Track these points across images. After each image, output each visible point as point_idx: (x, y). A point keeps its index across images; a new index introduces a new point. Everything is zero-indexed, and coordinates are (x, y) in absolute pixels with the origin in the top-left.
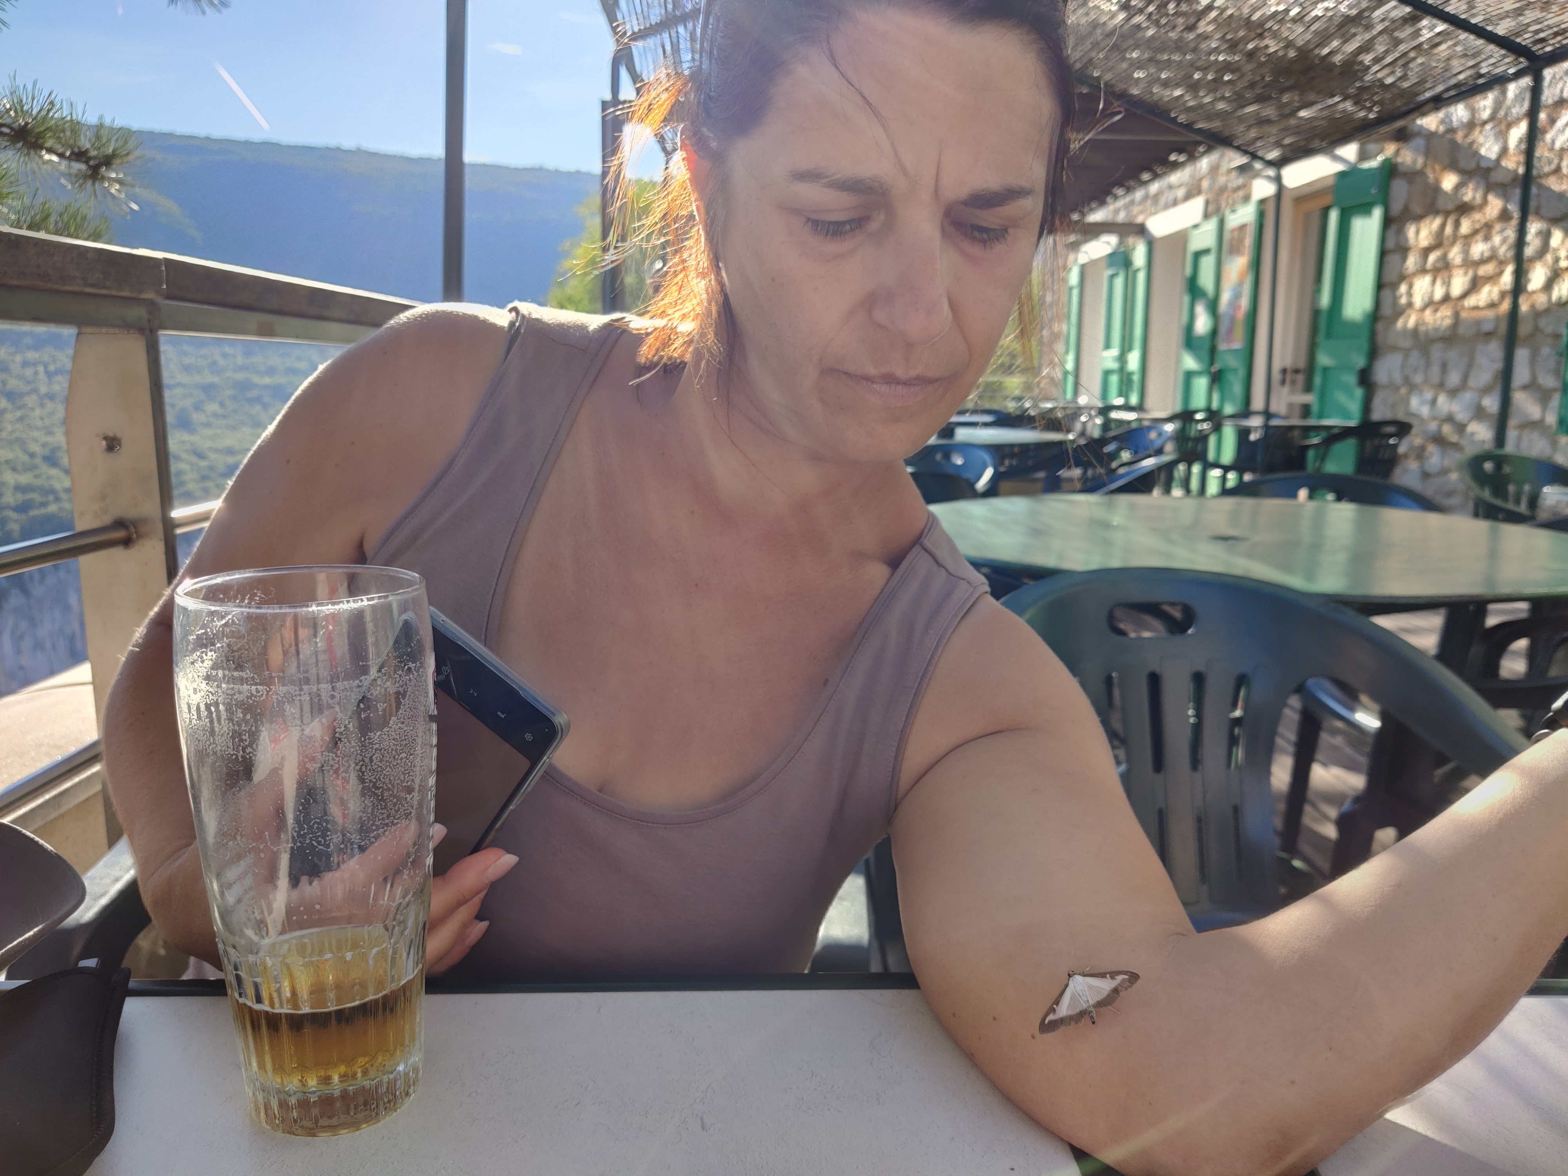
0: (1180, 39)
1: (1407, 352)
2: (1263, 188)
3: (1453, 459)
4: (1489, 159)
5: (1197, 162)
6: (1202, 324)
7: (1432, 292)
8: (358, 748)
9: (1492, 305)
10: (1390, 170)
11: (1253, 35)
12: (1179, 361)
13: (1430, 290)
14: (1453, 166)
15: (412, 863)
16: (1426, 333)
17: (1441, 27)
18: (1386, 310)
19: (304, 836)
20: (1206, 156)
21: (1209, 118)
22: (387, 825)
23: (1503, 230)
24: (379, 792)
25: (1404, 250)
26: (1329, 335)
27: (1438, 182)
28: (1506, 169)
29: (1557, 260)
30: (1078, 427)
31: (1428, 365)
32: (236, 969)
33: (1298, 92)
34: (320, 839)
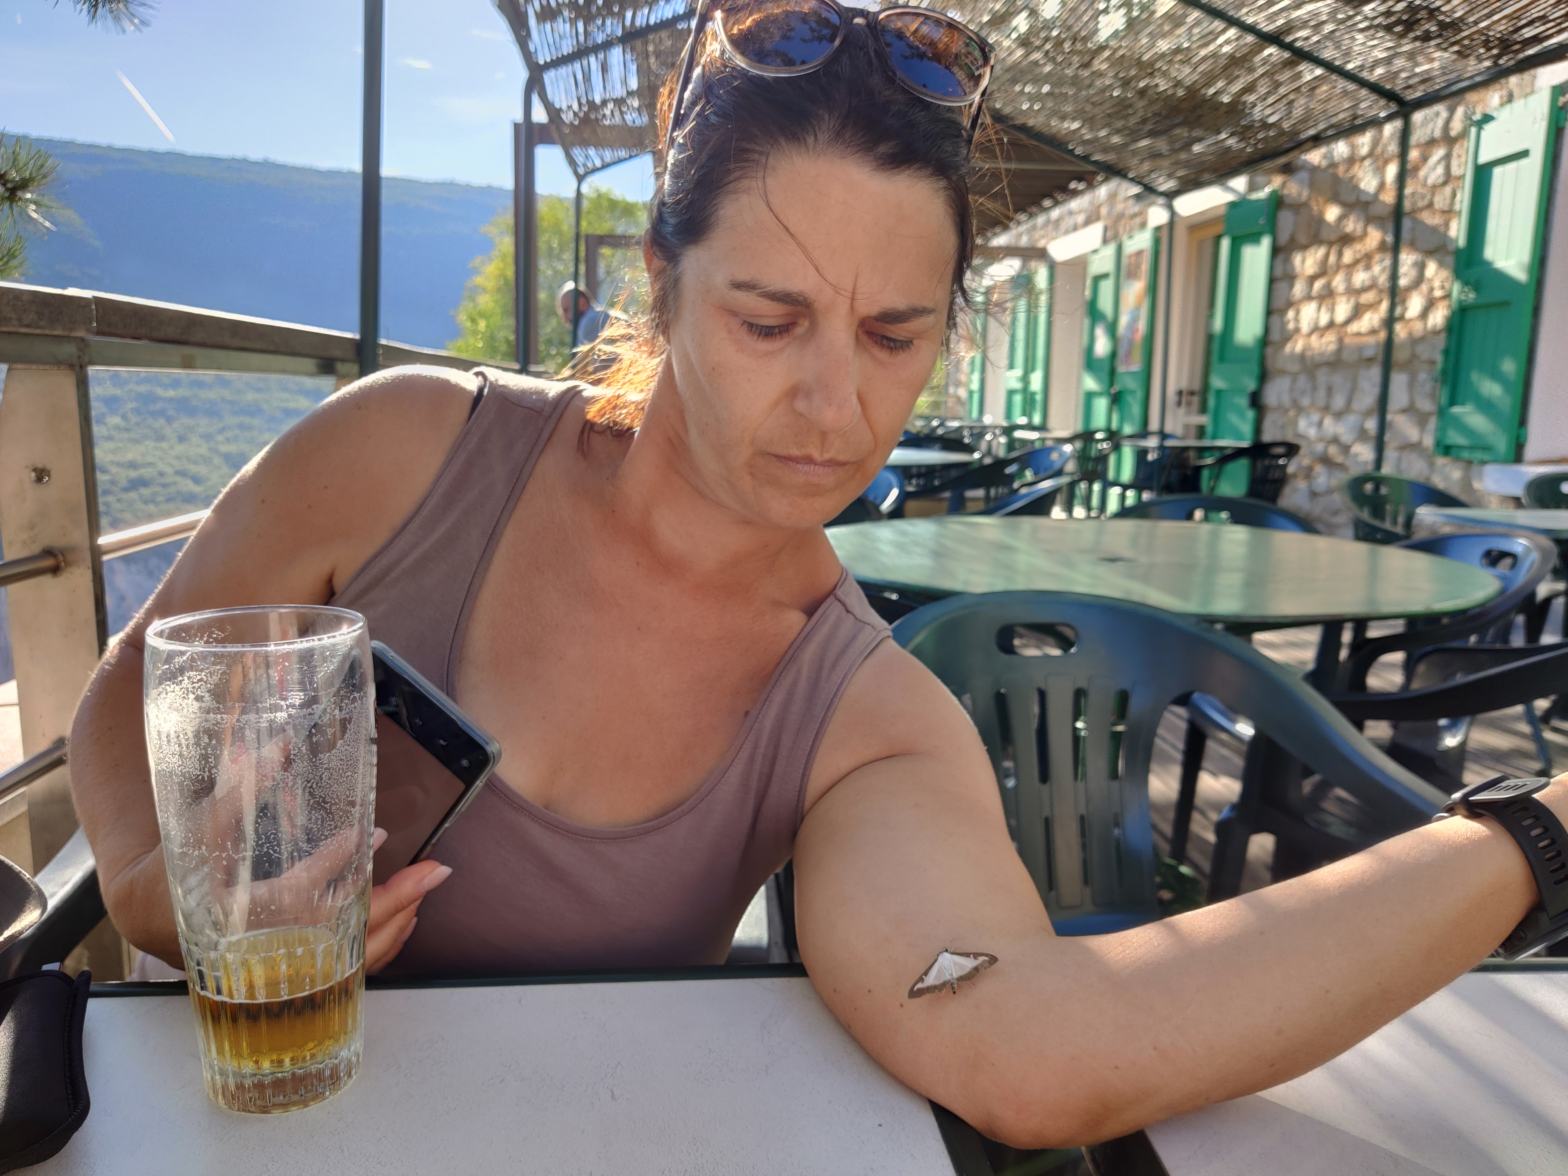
0: (1076, 76)
1: (1295, 376)
2: (1157, 215)
3: (1340, 478)
4: (1367, 193)
5: (1096, 190)
6: (1102, 346)
7: (1318, 318)
8: (310, 768)
9: (1373, 332)
10: (1277, 202)
11: (1143, 73)
12: (1079, 380)
13: (1315, 316)
14: (1335, 198)
15: (356, 869)
16: (1312, 358)
17: (1319, 72)
18: (1275, 336)
19: (262, 845)
20: (1104, 184)
21: (1105, 150)
22: (334, 835)
23: (1382, 261)
24: (327, 806)
25: (1291, 278)
26: (1222, 359)
27: (1321, 214)
28: (1384, 203)
29: (1432, 289)
30: (983, 446)
31: (1314, 388)
32: (198, 964)
33: (1187, 129)
34: (276, 848)
